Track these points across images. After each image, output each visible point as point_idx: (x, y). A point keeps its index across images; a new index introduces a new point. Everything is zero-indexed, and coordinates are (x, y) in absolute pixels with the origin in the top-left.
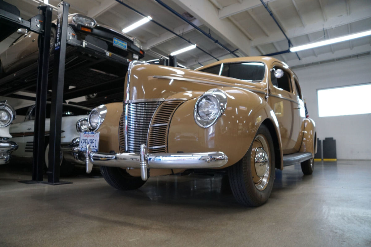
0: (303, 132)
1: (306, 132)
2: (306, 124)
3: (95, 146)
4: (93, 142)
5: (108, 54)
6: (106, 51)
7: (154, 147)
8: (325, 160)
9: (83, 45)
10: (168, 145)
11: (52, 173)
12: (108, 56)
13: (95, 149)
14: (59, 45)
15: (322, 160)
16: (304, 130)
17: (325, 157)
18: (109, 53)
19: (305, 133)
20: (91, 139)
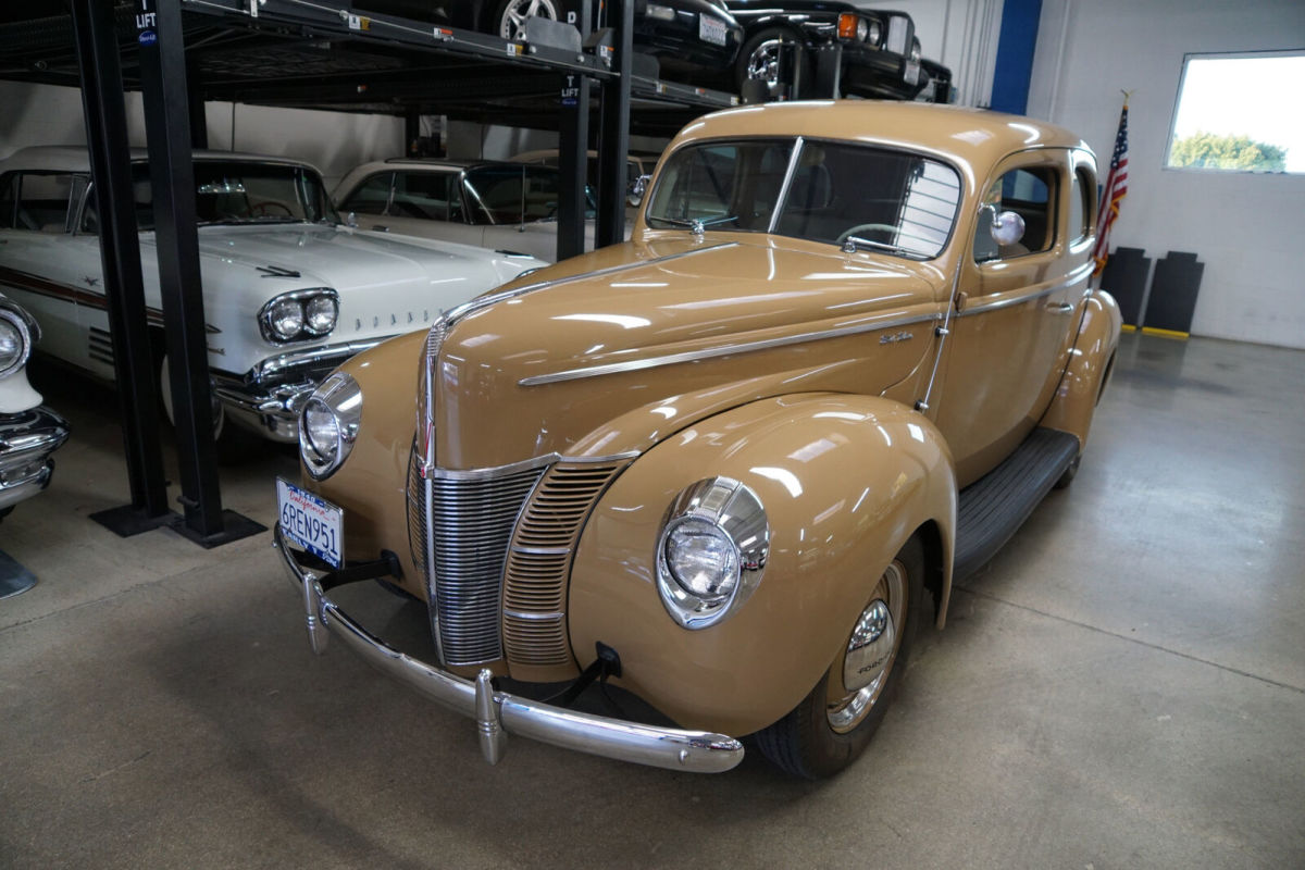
0: (1070, 350)
1: (1077, 352)
2: (1088, 315)
3: (331, 547)
4: (324, 533)
5: (354, 21)
6: (344, 13)
7: (523, 615)
8: (1147, 330)
9: (249, 9)
10: (567, 614)
11: (197, 507)
12: (354, 32)
13: (334, 560)
14: (150, 24)
15: (1139, 328)
16: (1074, 348)
17: (1148, 323)
18: (358, 19)
19: (1078, 356)
20: (315, 520)
